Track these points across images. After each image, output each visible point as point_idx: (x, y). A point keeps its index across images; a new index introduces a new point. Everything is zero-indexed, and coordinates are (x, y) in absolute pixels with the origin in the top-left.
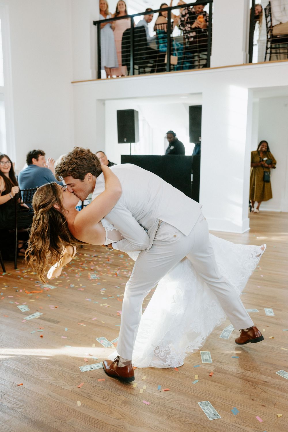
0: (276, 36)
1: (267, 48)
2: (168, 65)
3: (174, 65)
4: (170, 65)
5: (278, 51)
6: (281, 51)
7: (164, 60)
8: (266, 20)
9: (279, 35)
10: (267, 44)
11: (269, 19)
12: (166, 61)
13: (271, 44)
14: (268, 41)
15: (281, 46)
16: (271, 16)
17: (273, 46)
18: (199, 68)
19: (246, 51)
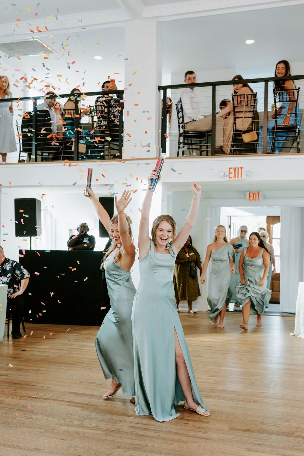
0: (188, 132)
1: (180, 143)
2: (76, 153)
3: (82, 154)
4: (78, 152)
5: (191, 147)
6: (194, 147)
7: (71, 147)
8: (178, 115)
9: (191, 132)
10: (179, 139)
11: (180, 115)
12: (73, 149)
13: (183, 139)
14: (180, 137)
15: (193, 142)
16: (182, 113)
17: (186, 141)
18: (110, 158)
19: (159, 145)
